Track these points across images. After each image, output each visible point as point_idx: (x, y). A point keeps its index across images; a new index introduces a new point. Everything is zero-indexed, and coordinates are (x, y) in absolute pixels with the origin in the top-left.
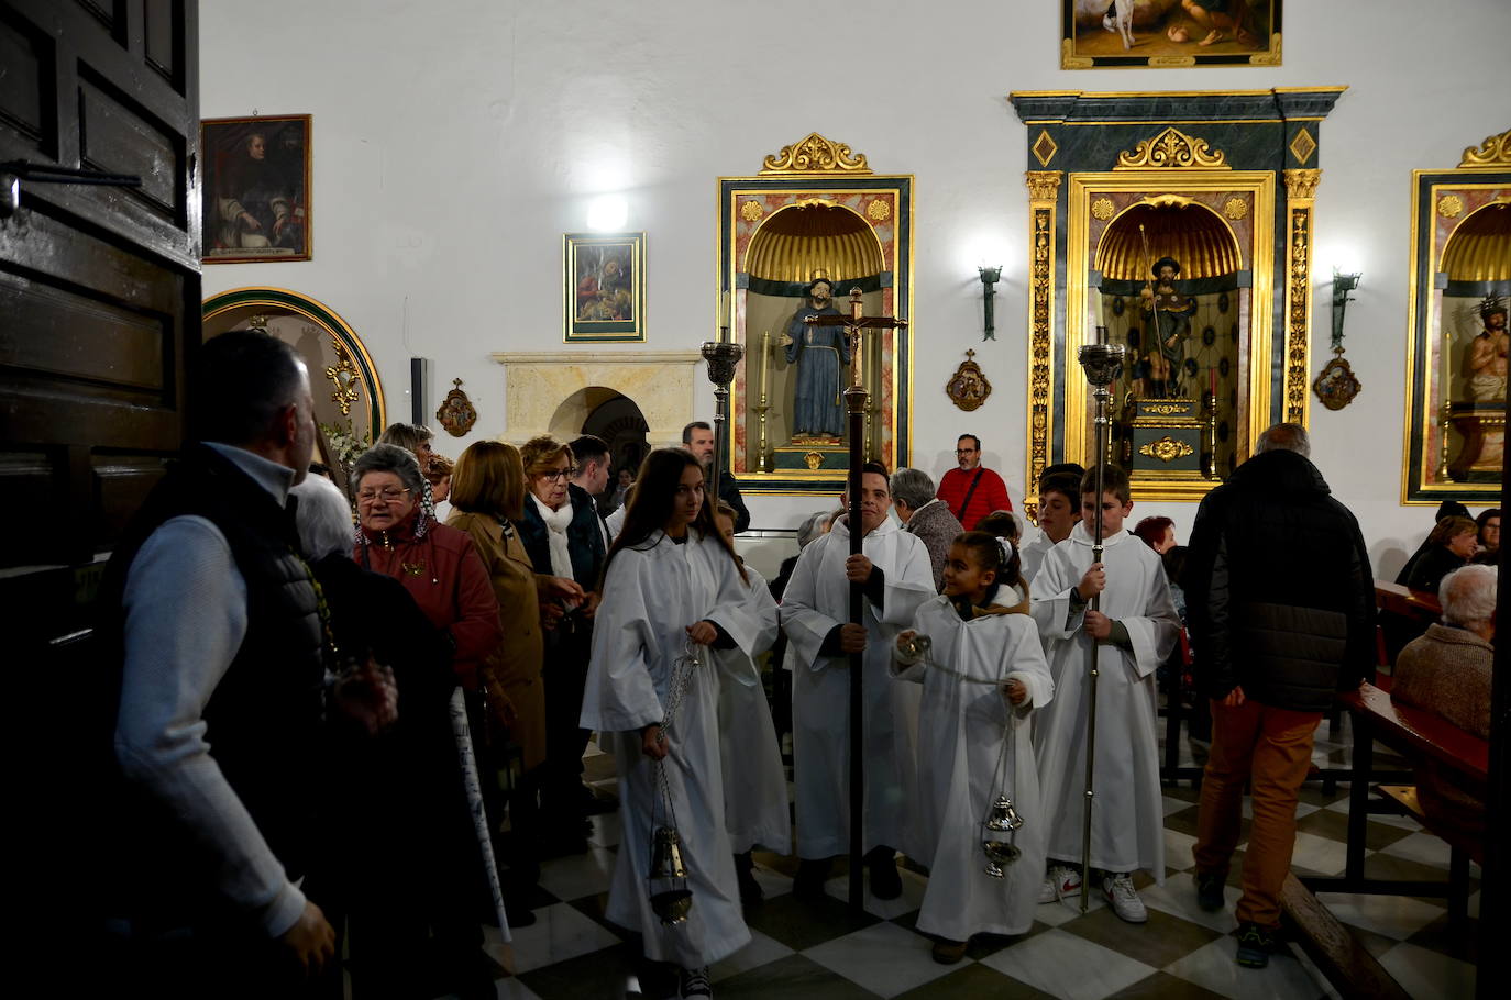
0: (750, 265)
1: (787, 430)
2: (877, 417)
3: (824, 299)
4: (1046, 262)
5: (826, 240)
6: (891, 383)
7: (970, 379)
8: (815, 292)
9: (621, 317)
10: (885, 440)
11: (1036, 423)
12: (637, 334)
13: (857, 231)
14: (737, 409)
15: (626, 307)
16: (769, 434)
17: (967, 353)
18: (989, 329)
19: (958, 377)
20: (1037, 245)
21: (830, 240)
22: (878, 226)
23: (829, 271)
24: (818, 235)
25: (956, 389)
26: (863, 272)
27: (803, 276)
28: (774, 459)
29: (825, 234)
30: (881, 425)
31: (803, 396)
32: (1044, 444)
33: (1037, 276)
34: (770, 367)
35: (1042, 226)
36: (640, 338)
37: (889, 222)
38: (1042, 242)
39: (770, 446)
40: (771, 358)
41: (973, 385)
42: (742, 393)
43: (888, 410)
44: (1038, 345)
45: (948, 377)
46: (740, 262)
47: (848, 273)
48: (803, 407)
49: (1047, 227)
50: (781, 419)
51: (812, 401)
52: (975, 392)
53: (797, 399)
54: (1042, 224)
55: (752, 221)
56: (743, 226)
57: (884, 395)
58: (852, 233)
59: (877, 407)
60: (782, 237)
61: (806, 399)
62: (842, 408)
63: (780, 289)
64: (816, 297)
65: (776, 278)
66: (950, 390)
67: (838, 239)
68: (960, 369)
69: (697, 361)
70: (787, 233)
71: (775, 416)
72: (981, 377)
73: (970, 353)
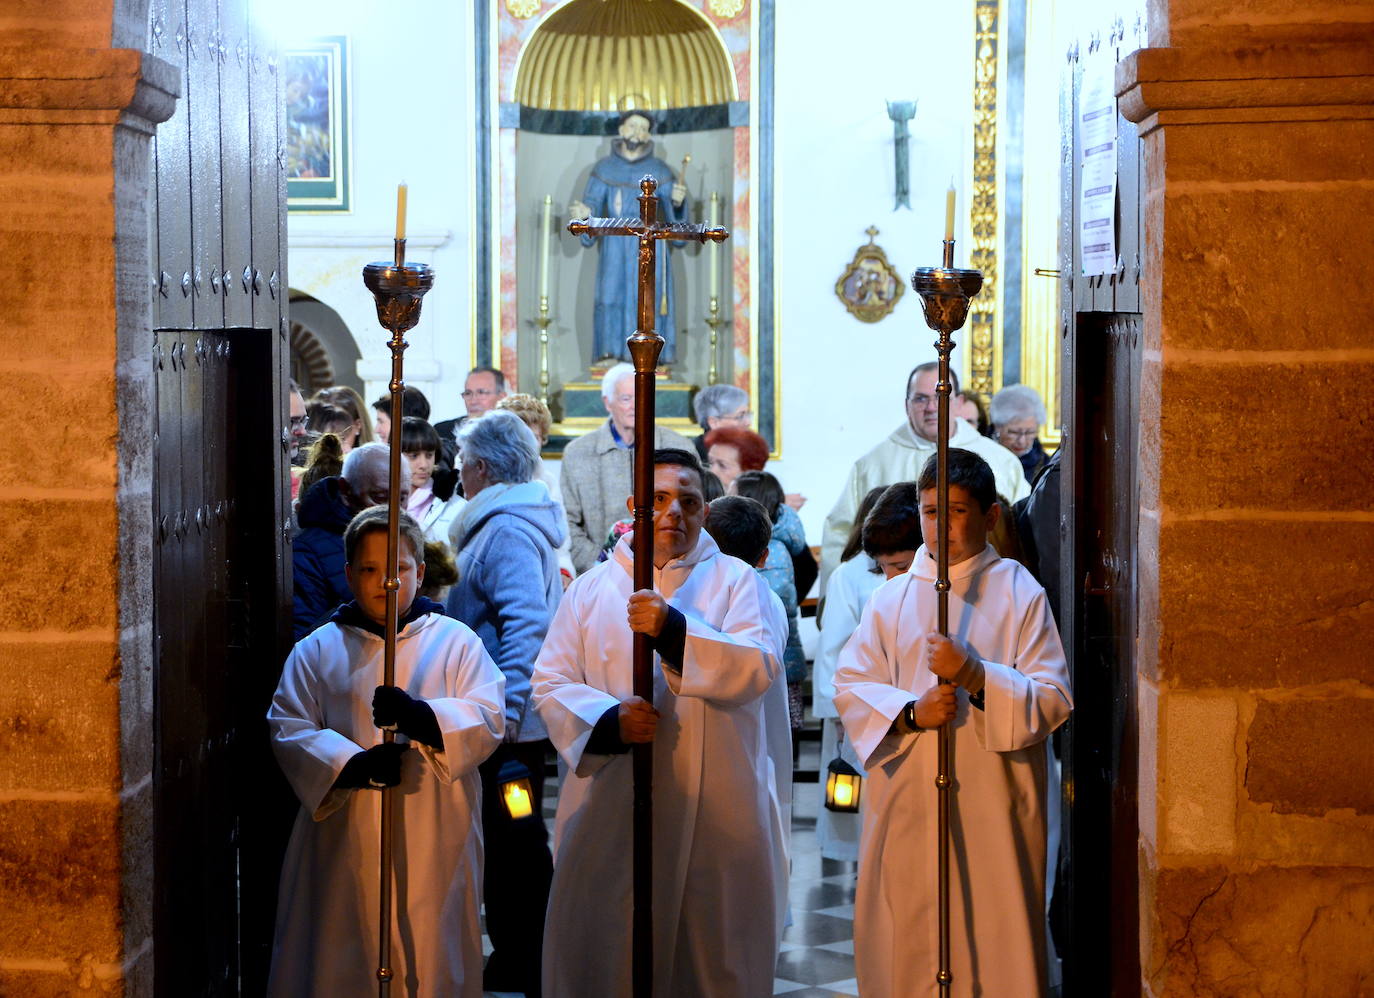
0: (520, 91)
1: (582, 354)
2: (726, 333)
3: (640, 144)
4: (992, 84)
5: (642, 43)
6: (746, 279)
7: (871, 272)
8: (627, 131)
9: (312, 171)
10: (739, 370)
11: (977, 342)
12: (338, 201)
13: (693, 31)
14: (503, 323)
15: (319, 157)
16: (553, 362)
17: (867, 232)
18: (902, 193)
19: (853, 269)
20: (977, 57)
21: (649, 42)
22: (726, 28)
23: (647, 95)
24: (629, 34)
25: (849, 290)
26: (703, 97)
27: (604, 101)
28: (562, 402)
29: (642, 32)
30: (732, 346)
31: (608, 300)
32: (990, 373)
33: (977, 107)
34: (554, 251)
35: (985, 27)
36: (344, 208)
37: (743, 22)
38: (986, 50)
39: (554, 379)
40: (555, 236)
41: (877, 282)
42: (510, 296)
43: (743, 321)
44: (979, 218)
45: (838, 270)
46: (506, 84)
47: (679, 96)
48: (608, 319)
49: (994, 28)
50: (572, 336)
51: (623, 309)
52: (880, 294)
53: (598, 306)
54: (986, 23)
55: (523, 17)
56: (510, 28)
57: (737, 298)
58: (685, 32)
59: (726, 318)
60: (571, 39)
61: (612, 306)
62: (670, 319)
63: (568, 123)
64: (627, 141)
65: (560, 107)
66: (841, 290)
67: (662, 40)
68: (857, 257)
69: (437, 247)
70: (579, 33)
71: (562, 331)
72: (890, 269)
73: (872, 232)
